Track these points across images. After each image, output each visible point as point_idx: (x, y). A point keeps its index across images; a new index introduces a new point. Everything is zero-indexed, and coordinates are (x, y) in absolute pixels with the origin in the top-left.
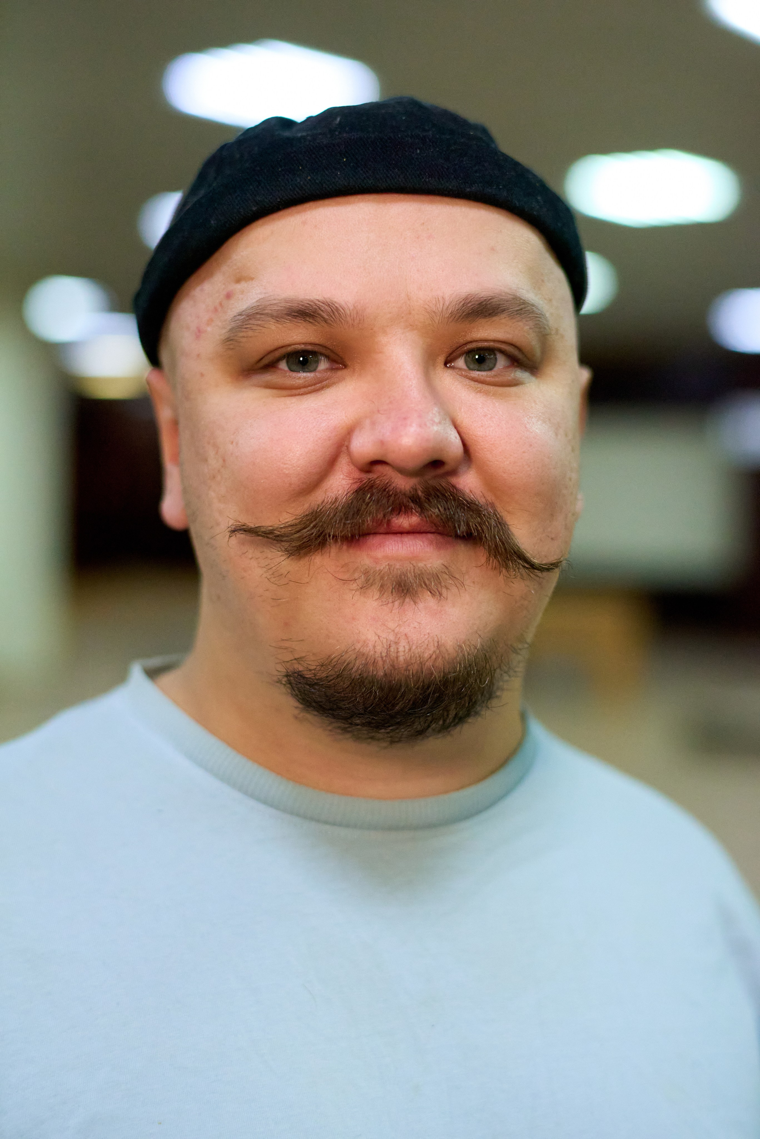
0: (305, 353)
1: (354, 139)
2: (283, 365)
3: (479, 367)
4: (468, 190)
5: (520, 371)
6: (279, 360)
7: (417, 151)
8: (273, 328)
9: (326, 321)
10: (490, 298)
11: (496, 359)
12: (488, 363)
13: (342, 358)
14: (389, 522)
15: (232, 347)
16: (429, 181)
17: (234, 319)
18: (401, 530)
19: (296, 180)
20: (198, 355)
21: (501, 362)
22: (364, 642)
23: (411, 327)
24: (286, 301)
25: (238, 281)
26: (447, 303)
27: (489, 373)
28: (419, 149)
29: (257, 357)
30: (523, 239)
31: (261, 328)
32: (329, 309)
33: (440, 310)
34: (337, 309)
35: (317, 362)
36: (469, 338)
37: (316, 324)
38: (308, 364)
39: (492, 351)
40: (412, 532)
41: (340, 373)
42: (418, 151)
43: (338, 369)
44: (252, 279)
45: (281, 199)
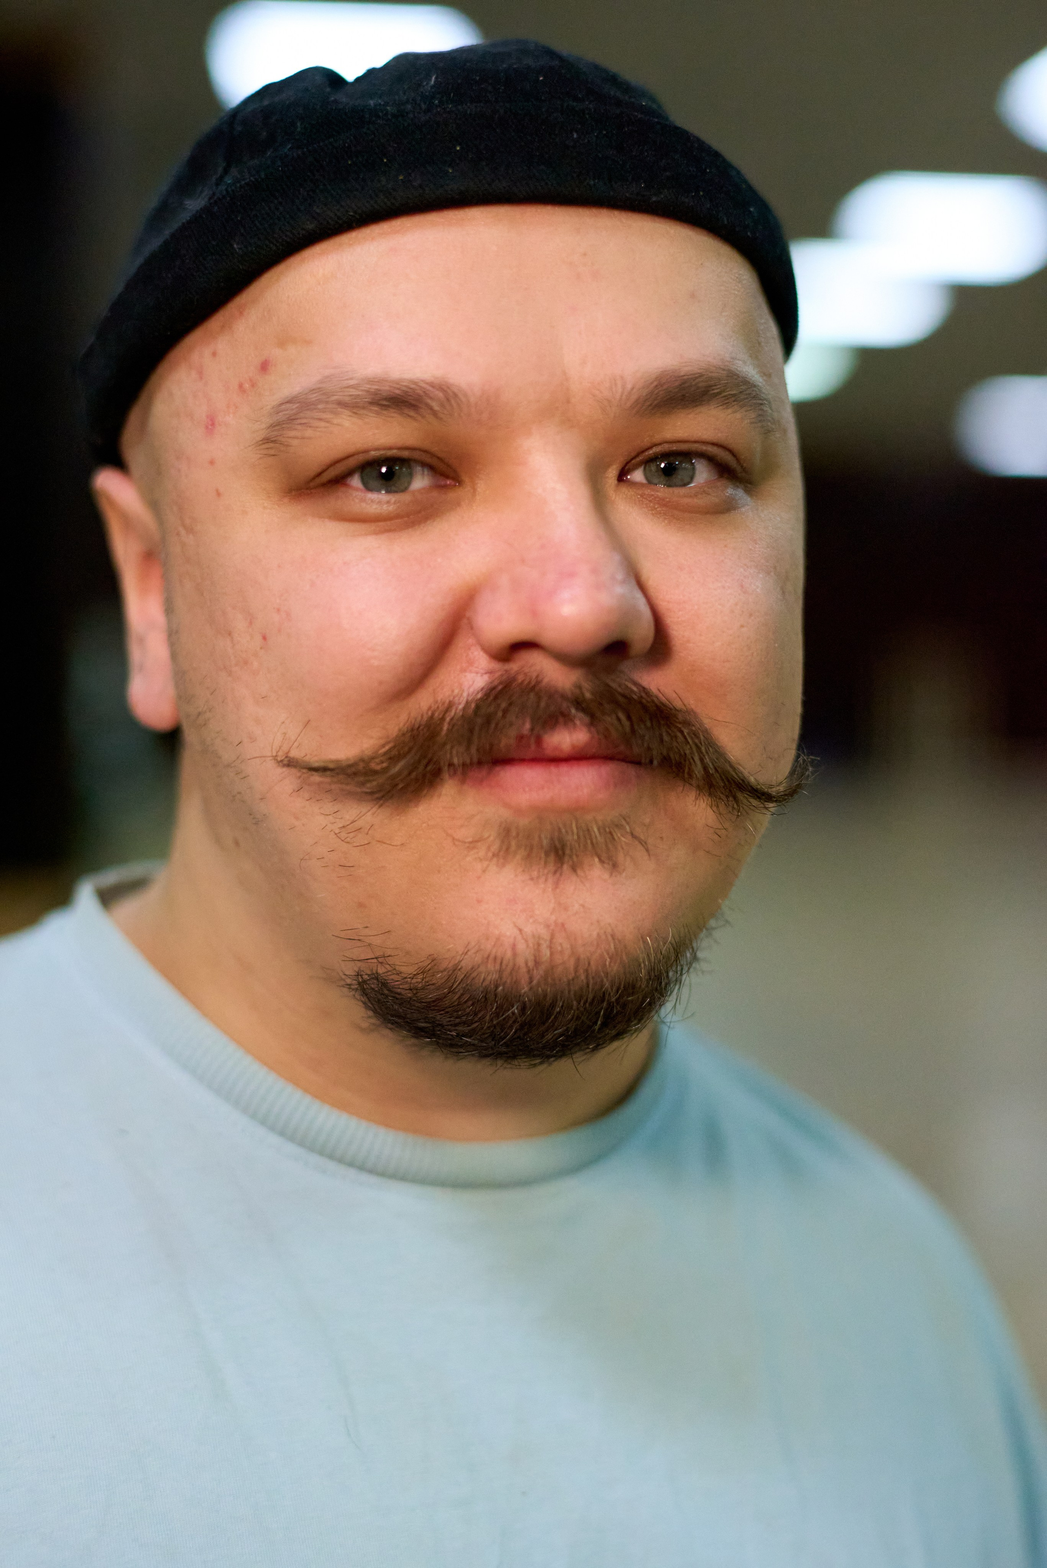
0: (390, 461)
1: (471, 114)
2: (356, 481)
3: (667, 481)
4: (654, 199)
5: (732, 486)
6: (350, 473)
7: (573, 135)
8: (347, 424)
9: (435, 414)
10: (697, 375)
11: (694, 469)
12: (681, 475)
13: (455, 471)
14: (539, 741)
15: (272, 452)
16: (595, 185)
17: (278, 408)
18: (557, 754)
19: (379, 181)
20: (212, 462)
21: (702, 473)
22: (498, 939)
23: (568, 421)
24: (370, 381)
25: (282, 343)
26: (629, 386)
27: (682, 491)
28: (576, 132)
29: (315, 469)
30: (733, 277)
31: (327, 425)
32: (441, 395)
33: (618, 396)
34: (455, 395)
35: (411, 475)
36: (657, 438)
37: (419, 418)
38: (395, 478)
39: (687, 455)
40: (577, 757)
41: (452, 495)
42: (575, 136)
43: (444, 487)
44: (308, 343)
45: (355, 212)
